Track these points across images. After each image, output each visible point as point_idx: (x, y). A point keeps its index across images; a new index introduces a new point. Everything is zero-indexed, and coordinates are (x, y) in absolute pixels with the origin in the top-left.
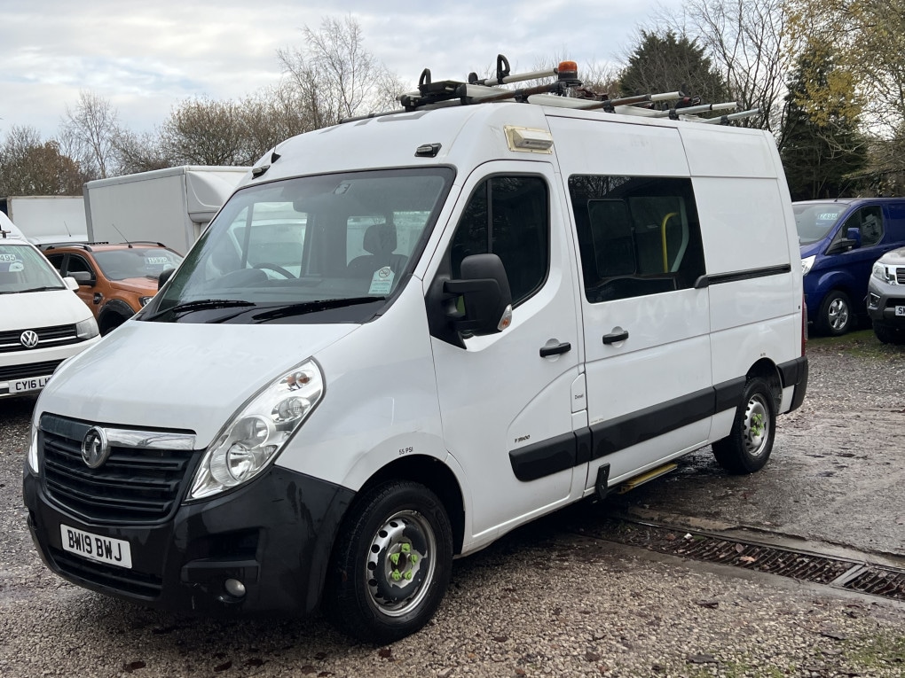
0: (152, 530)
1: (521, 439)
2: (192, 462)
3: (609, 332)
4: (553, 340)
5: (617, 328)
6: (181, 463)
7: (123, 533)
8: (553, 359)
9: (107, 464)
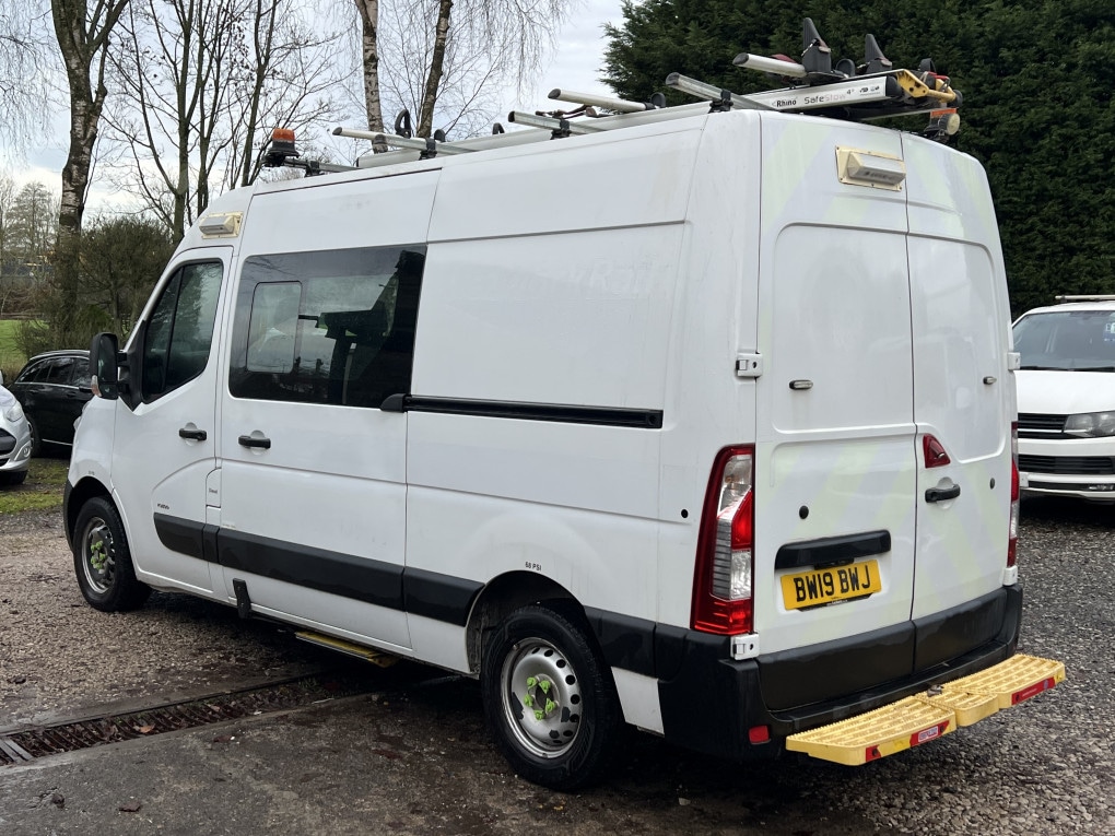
1: (163, 506)
3: (248, 433)
4: (191, 424)
5: (258, 432)
8: (189, 443)
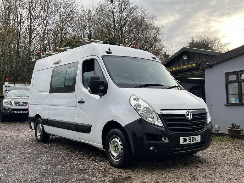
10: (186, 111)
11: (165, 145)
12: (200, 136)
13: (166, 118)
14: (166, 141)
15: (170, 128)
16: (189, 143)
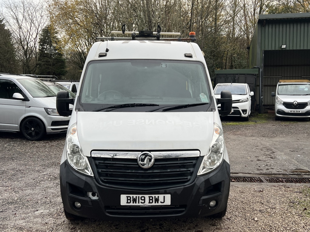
0: (184, 188)
2: (199, 161)
6: (194, 162)
7: (167, 192)
9: (154, 166)
10: (140, 153)
11: (90, 203)
12: (170, 195)
13: (99, 163)
14: (95, 198)
15: (104, 179)
16: (140, 204)
